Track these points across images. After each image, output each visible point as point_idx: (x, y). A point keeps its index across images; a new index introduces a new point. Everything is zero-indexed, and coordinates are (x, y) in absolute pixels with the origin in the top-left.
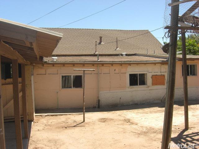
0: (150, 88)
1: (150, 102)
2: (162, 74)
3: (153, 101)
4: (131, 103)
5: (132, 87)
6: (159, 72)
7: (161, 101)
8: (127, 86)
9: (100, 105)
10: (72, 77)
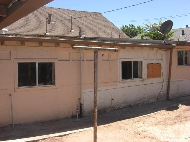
0: (145, 82)
1: (145, 102)
2: (159, 62)
3: (148, 100)
4: (123, 105)
5: (124, 81)
6: (155, 59)
7: (157, 99)
8: (119, 80)
9: (82, 112)
10: (37, 65)
